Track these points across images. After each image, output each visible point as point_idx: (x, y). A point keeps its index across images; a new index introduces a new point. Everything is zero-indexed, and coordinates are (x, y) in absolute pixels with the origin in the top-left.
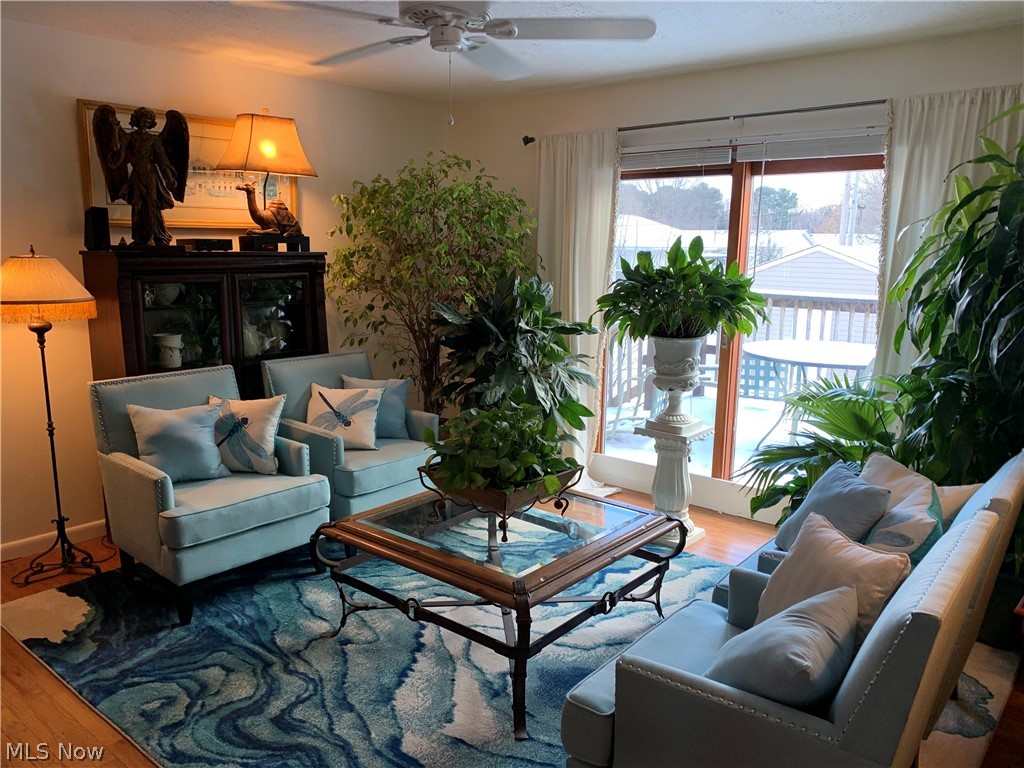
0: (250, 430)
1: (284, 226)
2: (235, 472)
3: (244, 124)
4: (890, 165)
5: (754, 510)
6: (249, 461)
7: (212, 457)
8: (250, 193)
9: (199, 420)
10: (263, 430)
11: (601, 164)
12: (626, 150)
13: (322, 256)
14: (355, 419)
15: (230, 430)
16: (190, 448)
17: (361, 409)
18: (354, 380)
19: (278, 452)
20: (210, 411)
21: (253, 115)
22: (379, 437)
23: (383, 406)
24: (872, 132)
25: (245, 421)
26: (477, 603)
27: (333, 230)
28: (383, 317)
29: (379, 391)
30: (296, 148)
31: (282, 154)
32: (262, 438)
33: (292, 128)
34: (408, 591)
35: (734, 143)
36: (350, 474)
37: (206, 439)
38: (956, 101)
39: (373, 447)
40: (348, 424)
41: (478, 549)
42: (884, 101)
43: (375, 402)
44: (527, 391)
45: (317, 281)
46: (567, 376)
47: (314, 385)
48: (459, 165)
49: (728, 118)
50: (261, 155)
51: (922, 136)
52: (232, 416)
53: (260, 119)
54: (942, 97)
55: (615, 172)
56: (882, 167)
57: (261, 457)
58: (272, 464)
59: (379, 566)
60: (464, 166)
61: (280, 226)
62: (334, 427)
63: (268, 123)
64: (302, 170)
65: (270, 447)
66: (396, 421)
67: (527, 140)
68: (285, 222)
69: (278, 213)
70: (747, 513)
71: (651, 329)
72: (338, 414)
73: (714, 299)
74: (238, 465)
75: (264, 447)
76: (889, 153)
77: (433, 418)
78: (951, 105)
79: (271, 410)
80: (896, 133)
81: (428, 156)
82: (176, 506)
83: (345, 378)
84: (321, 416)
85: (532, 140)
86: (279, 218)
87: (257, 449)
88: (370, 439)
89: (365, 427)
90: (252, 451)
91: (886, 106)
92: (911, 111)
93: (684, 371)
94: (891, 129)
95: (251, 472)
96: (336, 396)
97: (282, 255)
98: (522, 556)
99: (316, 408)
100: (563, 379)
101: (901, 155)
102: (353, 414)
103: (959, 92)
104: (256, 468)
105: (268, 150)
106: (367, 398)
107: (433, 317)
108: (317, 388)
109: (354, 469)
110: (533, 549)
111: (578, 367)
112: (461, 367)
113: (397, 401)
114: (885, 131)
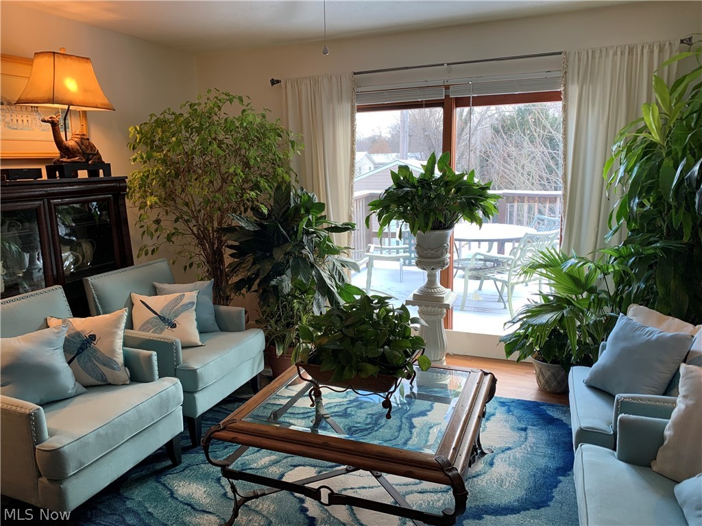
0: (99, 345)
1: (86, 155)
2: (90, 387)
3: (46, 61)
4: (565, 98)
5: (509, 353)
6: (103, 375)
7: (67, 377)
8: (54, 125)
9: (49, 343)
10: (112, 343)
11: (340, 99)
12: (359, 90)
13: (123, 179)
14: (178, 320)
15: (78, 348)
16: (46, 373)
17: (182, 311)
18: (166, 286)
19: (127, 363)
20: (58, 333)
21: (54, 53)
22: (201, 332)
23: (199, 306)
24: (550, 75)
25: (93, 337)
26: (348, 471)
27: (134, 157)
28: (175, 228)
29: (195, 294)
30: (94, 84)
31: (84, 89)
32: (113, 351)
33: (89, 67)
34: (266, 467)
35: (446, 84)
36: (195, 371)
37: (58, 360)
38: (611, 53)
39: (200, 343)
40: (174, 326)
41: (300, 416)
42: (560, 53)
43: (193, 303)
44: (317, 279)
45: (120, 202)
46: (340, 265)
47: (133, 294)
48: (231, 101)
49: (443, 65)
50: (67, 90)
51: (588, 77)
52: (78, 334)
53: (61, 57)
54: (601, 50)
55: (353, 107)
56: (560, 100)
57: (114, 369)
58: (124, 374)
59: (226, 447)
60: (236, 101)
61: (84, 154)
62: (162, 330)
63: (69, 61)
64: (102, 104)
65: (120, 359)
66: (209, 316)
67: (273, 82)
68: (89, 151)
69: (82, 143)
70: (503, 355)
71: (430, 225)
72: (162, 319)
73: (470, 199)
74: (92, 381)
75: (116, 359)
76: (565, 90)
77: (240, 312)
78: (607, 56)
79: (115, 324)
80: (569, 75)
81: (208, 92)
82: (51, 435)
83: (157, 284)
84: (147, 322)
85: (278, 82)
86: (83, 147)
87: (109, 363)
88: (195, 337)
89: (188, 327)
90: (105, 365)
91: (563, 56)
92: (579, 60)
93: (442, 254)
94: (566, 72)
95: (105, 384)
96: (157, 302)
97: (83, 182)
98: (339, 416)
99: (141, 315)
100: (339, 268)
101: (574, 91)
102: (176, 316)
103: (613, 47)
104: (110, 381)
105: (71, 85)
106: (186, 300)
107: (225, 226)
108: (137, 298)
109: (196, 368)
110: (344, 407)
111: (344, 257)
112: (258, 266)
113: (208, 300)
114: (561, 74)
